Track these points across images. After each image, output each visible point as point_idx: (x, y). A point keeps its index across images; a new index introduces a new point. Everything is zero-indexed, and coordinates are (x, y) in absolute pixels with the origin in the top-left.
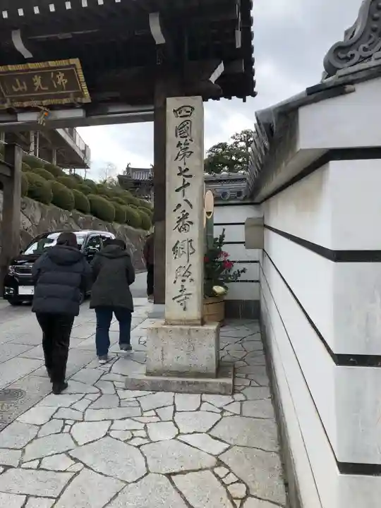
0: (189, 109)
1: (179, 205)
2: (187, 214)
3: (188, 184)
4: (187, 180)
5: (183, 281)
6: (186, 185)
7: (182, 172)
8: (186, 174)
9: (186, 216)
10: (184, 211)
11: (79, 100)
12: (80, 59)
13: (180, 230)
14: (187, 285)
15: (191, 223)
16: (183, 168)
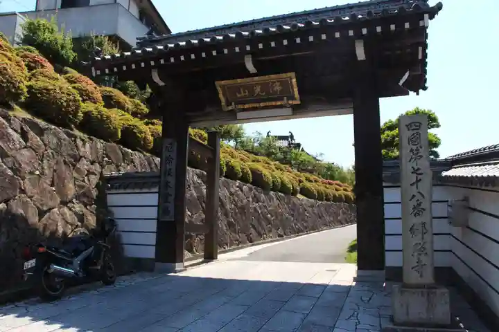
0: (418, 124)
1: (414, 196)
2: (421, 203)
3: (420, 180)
4: (420, 177)
5: (420, 254)
6: (418, 181)
7: (415, 171)
8: (418, 172)
9: (419, 205)
10: (418, 200)
11: (290, 102)
12: (296, 73)
13: (415, 215)
14: (423, 258)
15: (424, 209)
16: (416, 168)
